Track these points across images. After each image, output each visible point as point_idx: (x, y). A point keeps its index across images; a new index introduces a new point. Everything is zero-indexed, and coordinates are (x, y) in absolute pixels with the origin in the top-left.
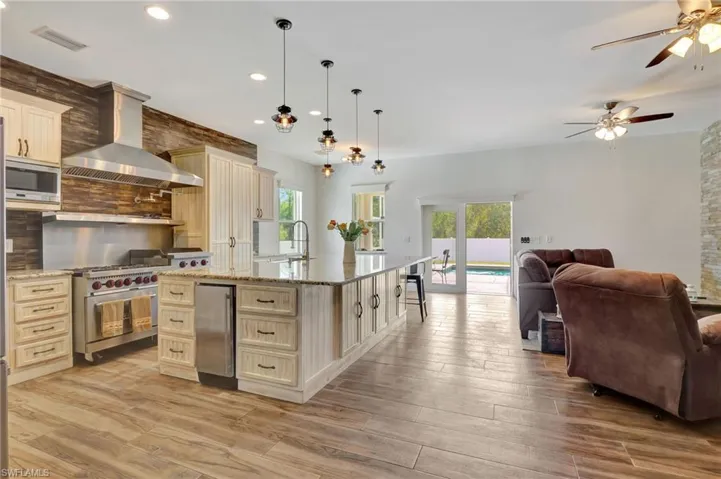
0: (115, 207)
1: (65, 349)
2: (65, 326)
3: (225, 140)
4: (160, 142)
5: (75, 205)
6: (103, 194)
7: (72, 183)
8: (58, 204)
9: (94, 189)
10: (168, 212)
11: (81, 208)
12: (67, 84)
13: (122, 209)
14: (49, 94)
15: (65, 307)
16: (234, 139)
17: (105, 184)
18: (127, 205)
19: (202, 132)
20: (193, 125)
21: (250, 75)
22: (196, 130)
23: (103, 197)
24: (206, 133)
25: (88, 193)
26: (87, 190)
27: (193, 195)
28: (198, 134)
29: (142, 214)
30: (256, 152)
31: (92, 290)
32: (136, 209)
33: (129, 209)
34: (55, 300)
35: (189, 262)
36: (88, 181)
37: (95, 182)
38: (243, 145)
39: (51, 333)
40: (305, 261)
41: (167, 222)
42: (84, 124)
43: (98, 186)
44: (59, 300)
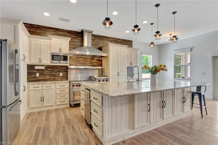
0: (86, 64)
1: (67, 102)
2: (67, 96)
3: (120, 41)
4: (99, 44)
5: (76, 64)
6: (83, 60)
7: (75, 58)
8: (68, 64)
9: (81, 59)
10: (101, 65)
11: (77, 65)
12: (74, 32)
13: (88, 64)
14: (70, 36)
15: (67, 91)
16: (124, 40)
17: (84, 58)
18: (90, 63)
19: (112, 39)
20: (109, 38)
21: (112, 13)
22: (110, 39)
23: (83, 61)
24: (114, 39)
25: (79, 61)
26: (79, 60)
27: (106, 59)
28: (111, 40)
29: (93, 66)
30: (132, 43)
31: (72, 87)
32: (92, 64)
33: (90, 65)
34: (65, 89)
35: (102, 80)
36: (79, 57)
37: (81, 58)
38: (127, 41)
39: (64, 97)
40: (137, 82)
41: (101, 68)
42: (78, 42)
43: (82, 58)
44: (66, 89)
